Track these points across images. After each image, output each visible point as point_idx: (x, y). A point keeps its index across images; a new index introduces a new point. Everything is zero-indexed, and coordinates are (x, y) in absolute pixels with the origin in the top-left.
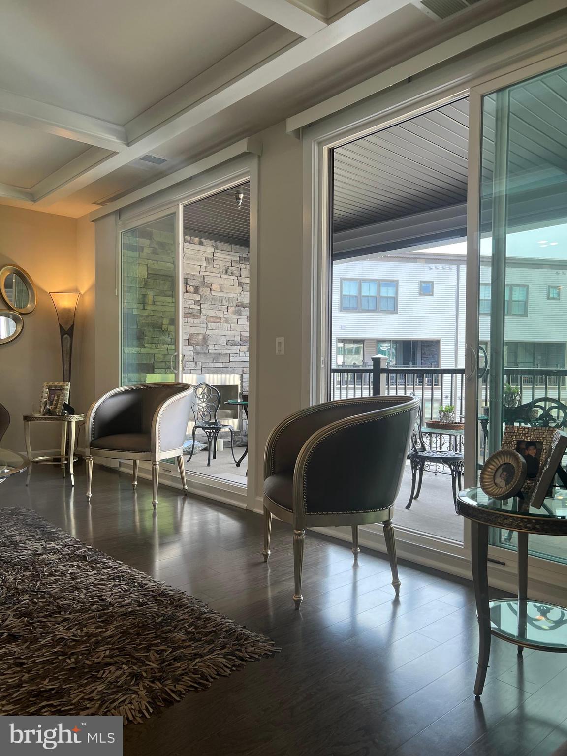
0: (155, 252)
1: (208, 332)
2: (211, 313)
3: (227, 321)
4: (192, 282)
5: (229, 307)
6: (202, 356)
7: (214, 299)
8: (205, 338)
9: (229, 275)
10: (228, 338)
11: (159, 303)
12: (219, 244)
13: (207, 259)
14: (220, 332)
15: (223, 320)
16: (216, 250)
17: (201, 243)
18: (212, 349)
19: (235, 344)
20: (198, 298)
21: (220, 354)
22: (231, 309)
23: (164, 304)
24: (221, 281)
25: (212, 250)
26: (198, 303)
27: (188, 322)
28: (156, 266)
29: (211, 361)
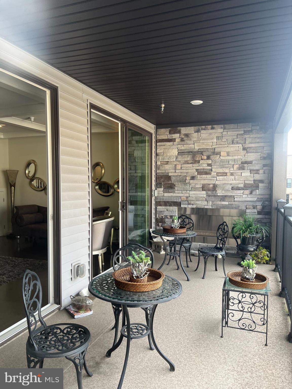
0: (182, 140)
1: (217, 183)
2: (221, 170)
3: (232, 174)
4: (206, 153)
5: (234, 165)
6: (212, 197)
7: (222, 161)
8: (215, 187)
9: (235, 144)
10: (233, 185)
11: (184, 168)
12: (227, 126)
13: (218, 138)
14: (226, 182)
15: (228, 174)
16: (225, 130)
17: (213, 128)
18: (220, 192)
19: (239, 189)
20: (210, 162)
21: (226, 196)
22: (236, 167)
23: (187, 168)
24: (228, 149)
25: (222, 130)
26: (209, 165)
27: (203, 177)
28: (183, 148)
29: (219, 200)
